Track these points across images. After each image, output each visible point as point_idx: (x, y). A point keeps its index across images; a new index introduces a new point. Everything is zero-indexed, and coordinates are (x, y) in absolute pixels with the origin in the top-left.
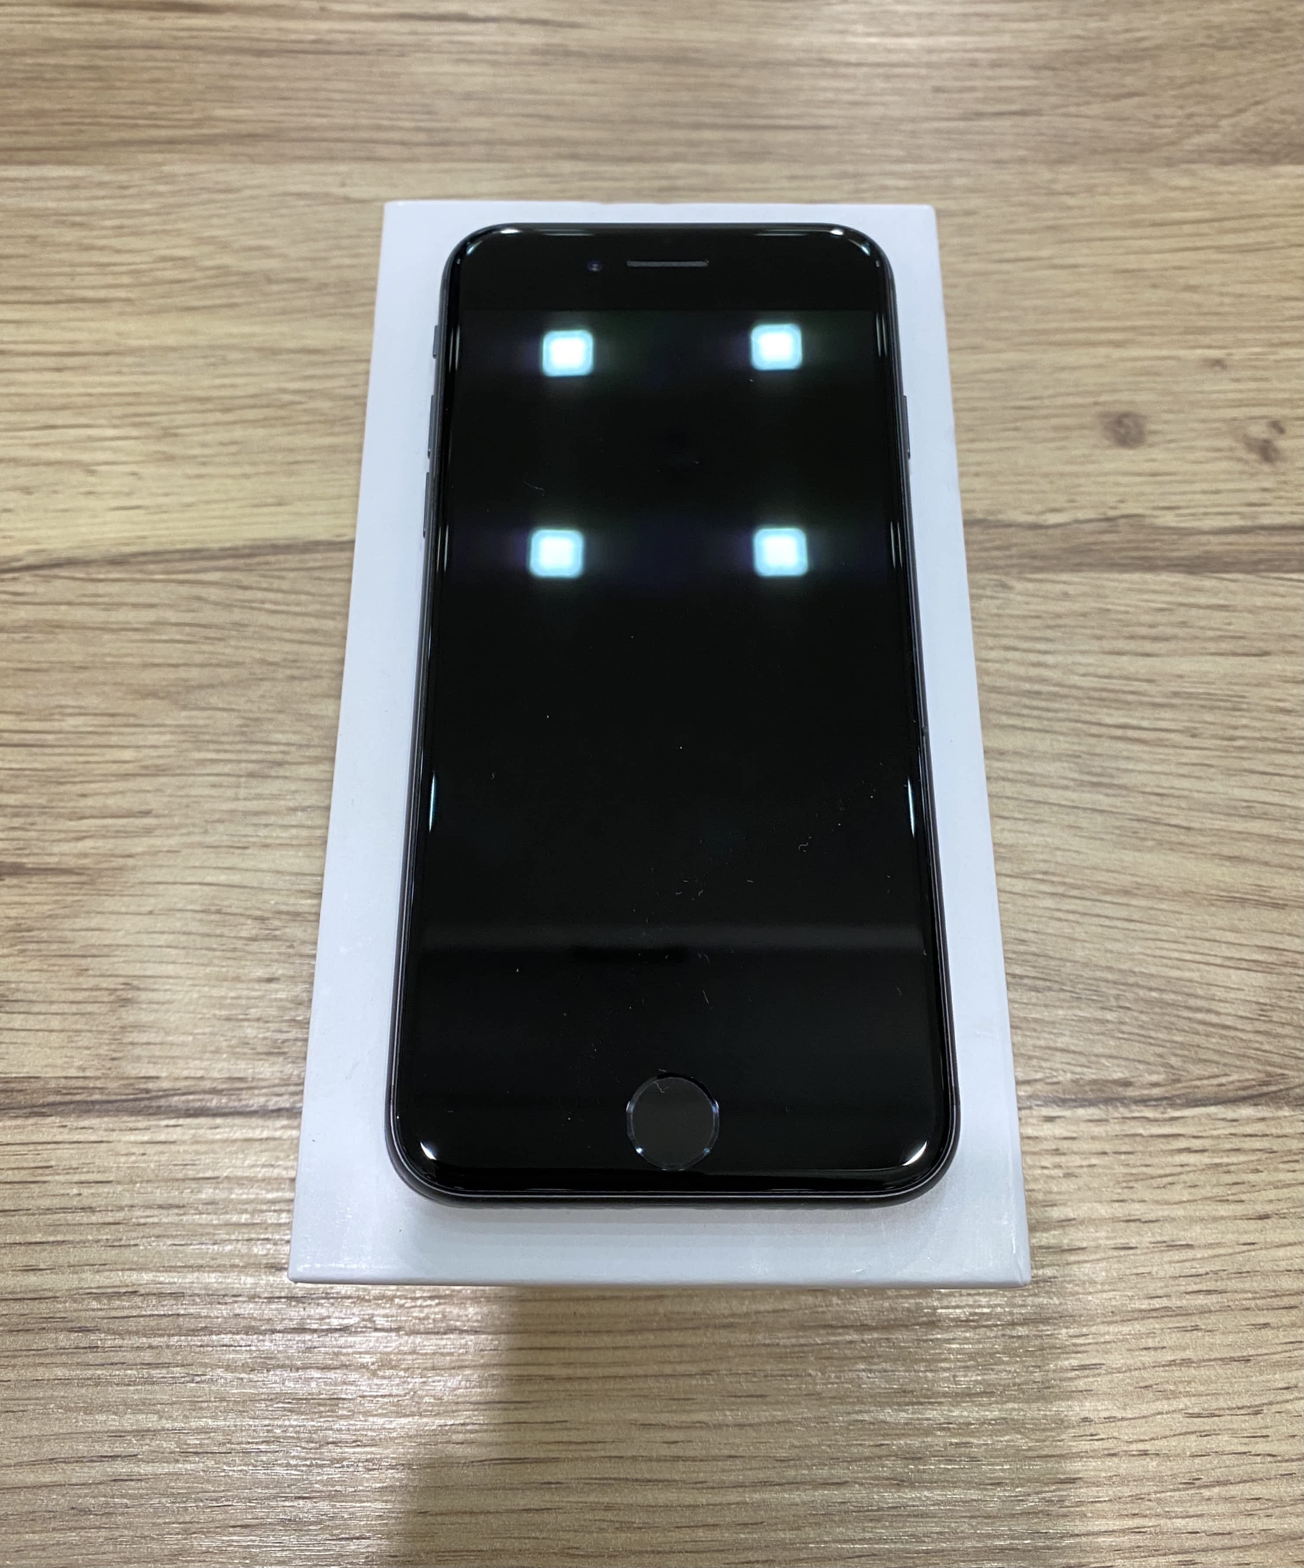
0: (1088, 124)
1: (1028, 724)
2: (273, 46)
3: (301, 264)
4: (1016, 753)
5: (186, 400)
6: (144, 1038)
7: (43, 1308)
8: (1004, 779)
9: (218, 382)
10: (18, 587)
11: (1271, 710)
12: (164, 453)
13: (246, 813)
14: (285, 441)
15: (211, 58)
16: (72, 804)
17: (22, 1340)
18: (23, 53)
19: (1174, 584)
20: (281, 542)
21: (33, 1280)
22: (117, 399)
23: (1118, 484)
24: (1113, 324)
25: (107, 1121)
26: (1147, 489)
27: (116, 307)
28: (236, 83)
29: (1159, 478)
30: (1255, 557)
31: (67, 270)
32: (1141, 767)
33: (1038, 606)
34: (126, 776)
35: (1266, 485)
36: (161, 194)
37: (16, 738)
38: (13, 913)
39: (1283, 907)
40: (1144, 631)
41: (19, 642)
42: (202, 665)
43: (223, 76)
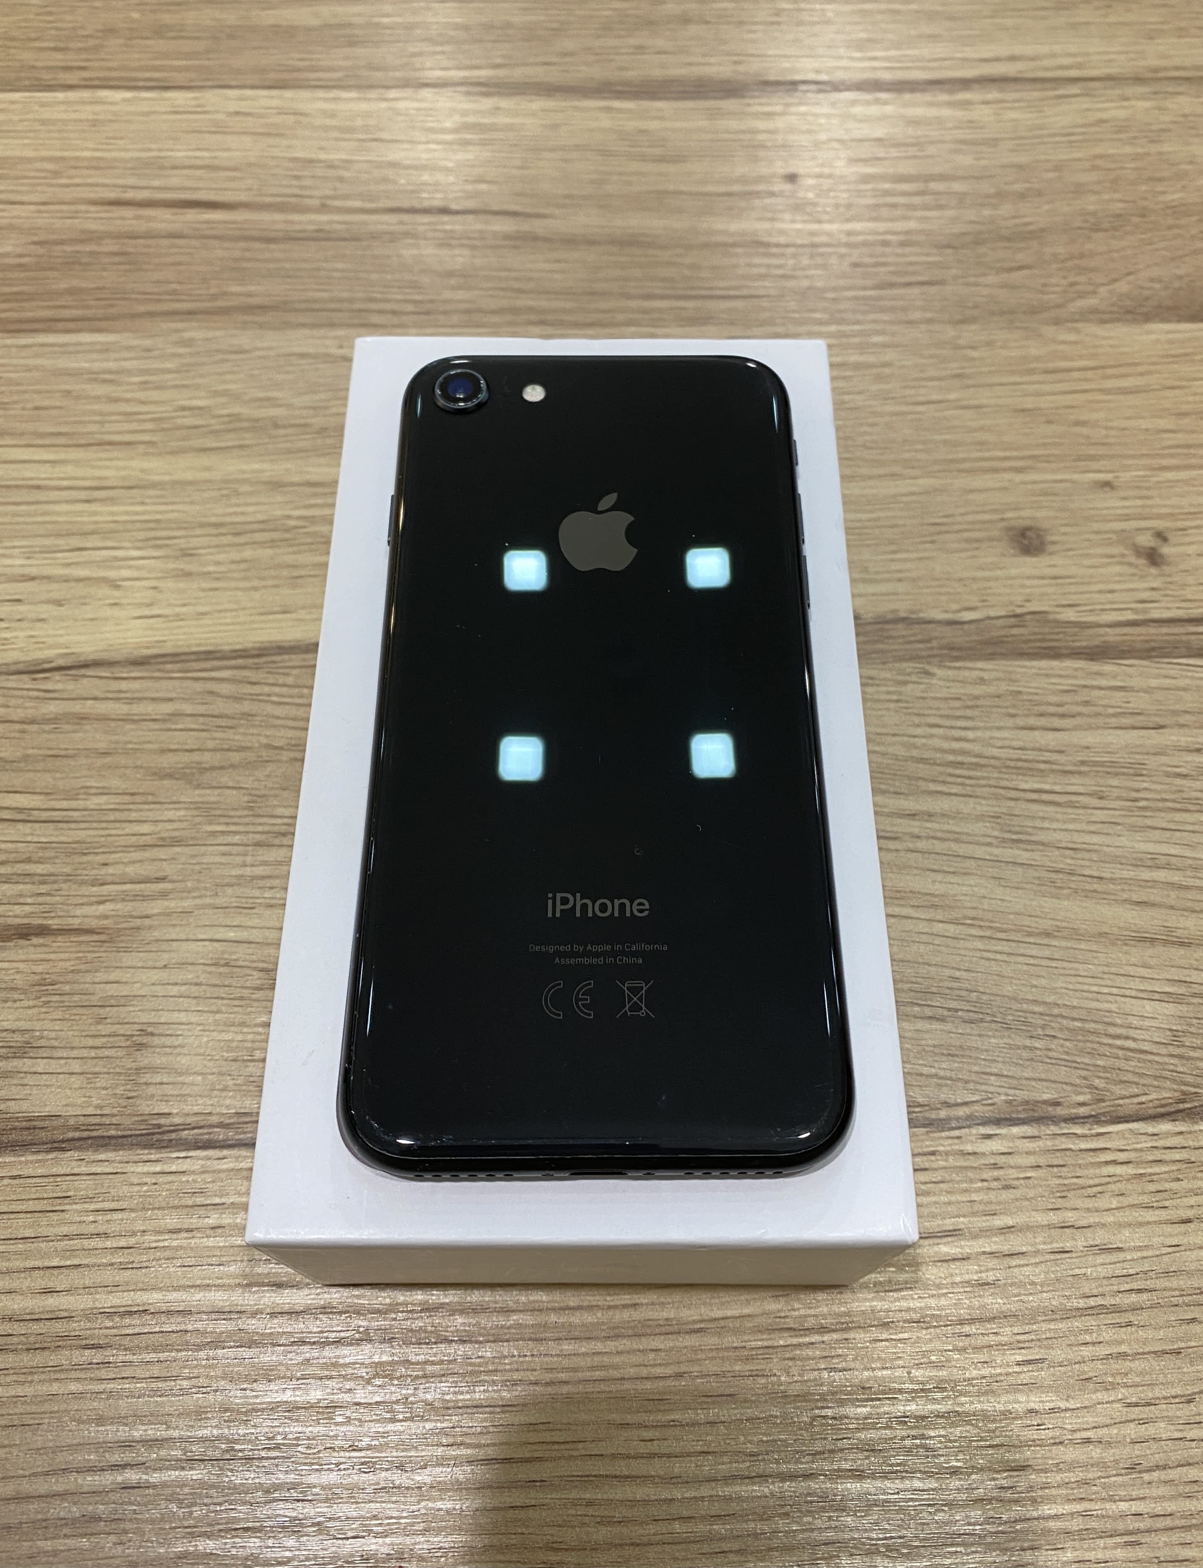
0: (985, 291)
1: (954, 790)
2: (280, 234)
3: (305, 412)
4: (943, 815)
5: (202, 525)
6: (158, 1078)
7: (59, 1327)
8: (934, 838)
9: (231, 510)
10: (49, 686)
11: (1168, 775)
12: (182, 570)
13: (253, 878)
14: (289, 559)
15: (226, 245)
16: (94, 872)
17: (39, 1359)
18: (62, 242)
19: (1076, 670)
20: (285, 644)
21: (51, 1302)
22: (138, 525)
23: (1023, 586)
24: (1015, 454)
25: (120, 1155)
26: (1051, 590)
27: (141, 448)
28: (245, 265)
29: (1059, 581)
30: (1147, 646)
31: (98, 418)
32: (1055, 825)
33: (957, 690)
34: (144, 847)
35: (1155, 585)
36: (180, 355)
37: (45, 815)
38: (39, 969)
39: (1189, 944)
40: (1052, 709)
41: (49, 732)
42: (215, 750)
43: (235, 260)
